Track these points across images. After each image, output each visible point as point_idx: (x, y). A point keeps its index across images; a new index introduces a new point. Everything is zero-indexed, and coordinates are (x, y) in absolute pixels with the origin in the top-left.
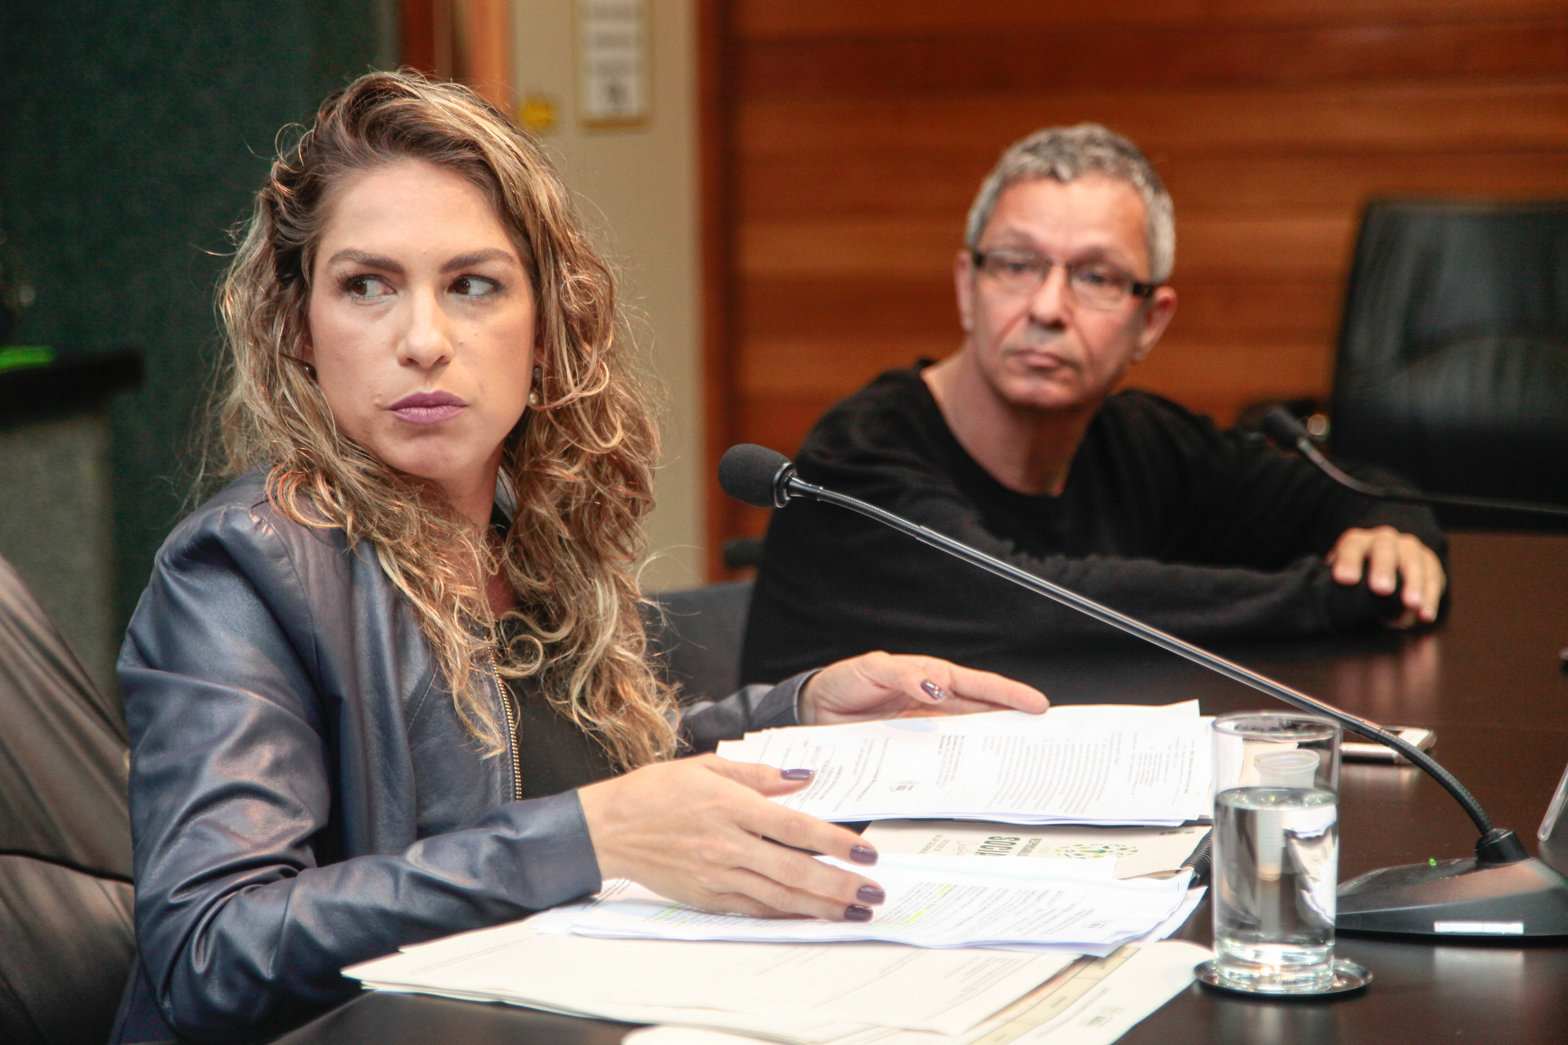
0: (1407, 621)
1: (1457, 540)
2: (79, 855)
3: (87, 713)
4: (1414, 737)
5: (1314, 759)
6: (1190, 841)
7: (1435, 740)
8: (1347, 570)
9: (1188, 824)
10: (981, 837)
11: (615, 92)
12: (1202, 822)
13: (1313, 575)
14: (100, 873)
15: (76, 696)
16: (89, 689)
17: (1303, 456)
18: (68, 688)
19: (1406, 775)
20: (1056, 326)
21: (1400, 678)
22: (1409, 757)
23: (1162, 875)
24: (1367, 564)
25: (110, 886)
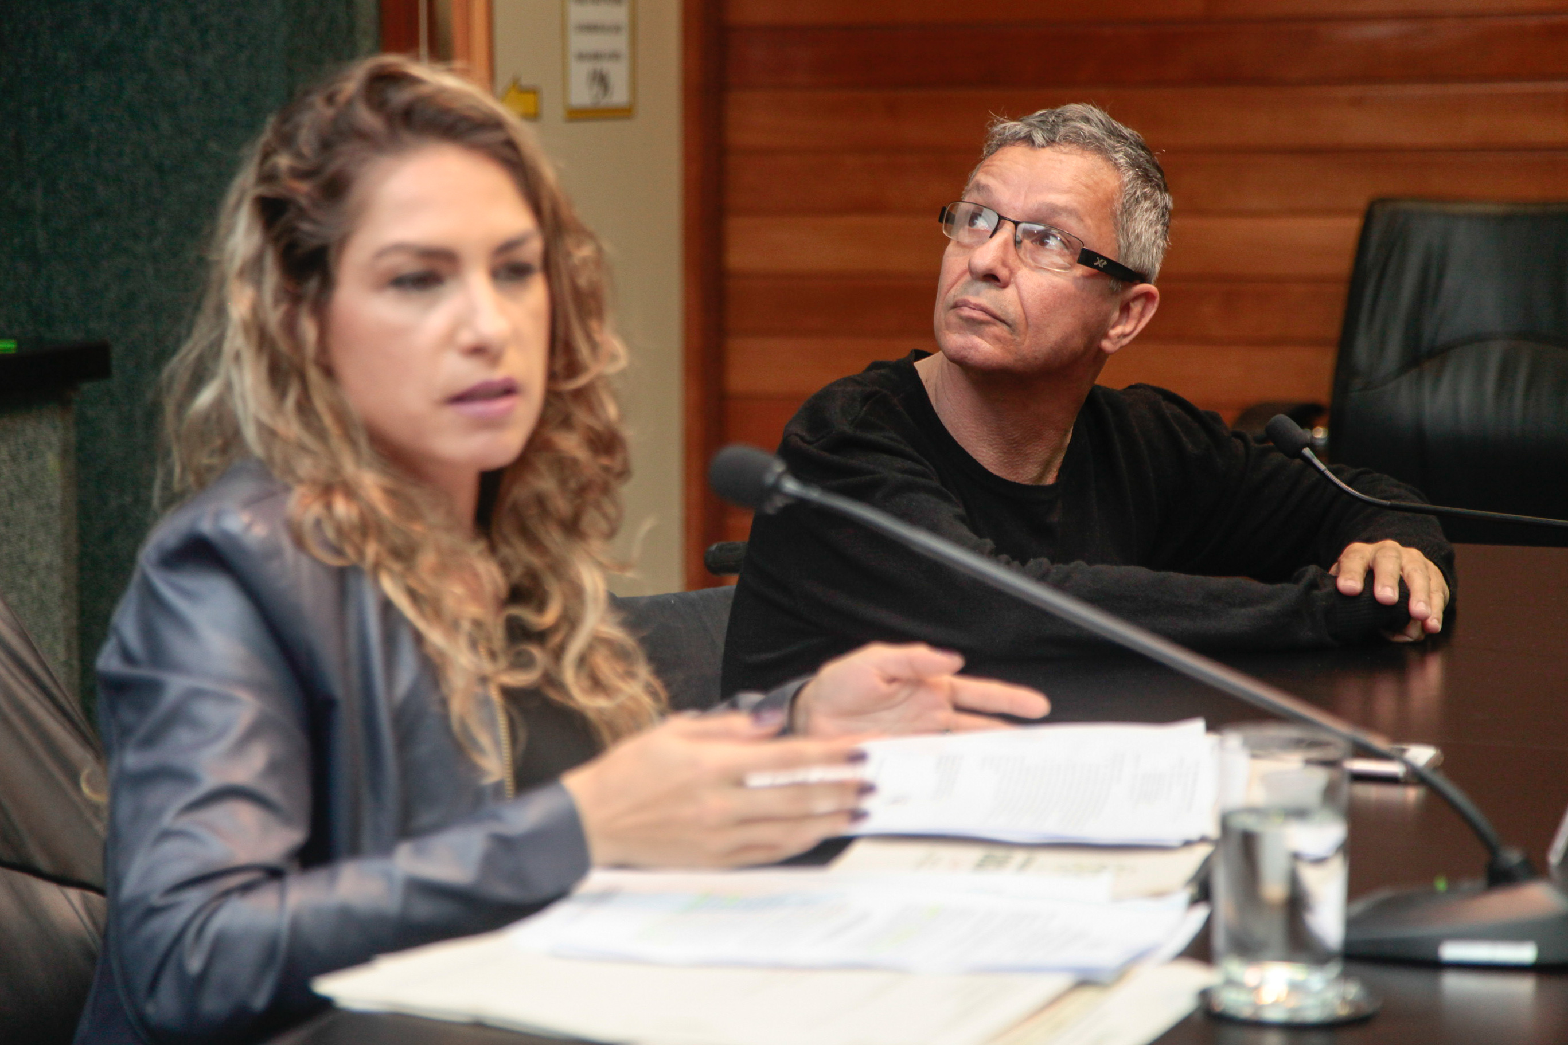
0: (1414, 633)
1: (1462, 551)
2: (42, 862)
3: (53, 715)
4: (1422, 755)
5: (1319, 777)
6: (1191, 861)
7: (1442, 759)
8: (1350, 581)
9: (1188, 844)
10: (975, 854)
11: (601, 80)
12: (1203, 840)
13: (1313, 585)
14: (63, 880)
15: (41, 697)
16: (55, 691)
17: (1308, 461)
18: (33, 689)
19: (1412, 794)
20: (990, 277)
21: (1403, 695)
22: (1415, 777)
23: (1159, 894)
24: (1370, 575)
25: (74, 894)
